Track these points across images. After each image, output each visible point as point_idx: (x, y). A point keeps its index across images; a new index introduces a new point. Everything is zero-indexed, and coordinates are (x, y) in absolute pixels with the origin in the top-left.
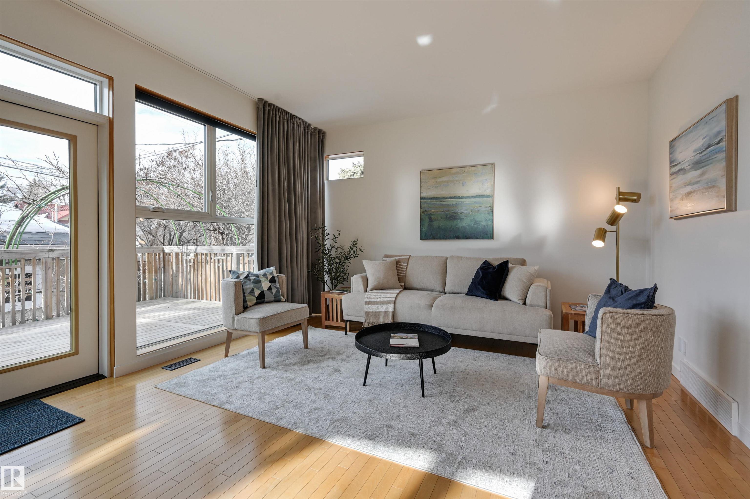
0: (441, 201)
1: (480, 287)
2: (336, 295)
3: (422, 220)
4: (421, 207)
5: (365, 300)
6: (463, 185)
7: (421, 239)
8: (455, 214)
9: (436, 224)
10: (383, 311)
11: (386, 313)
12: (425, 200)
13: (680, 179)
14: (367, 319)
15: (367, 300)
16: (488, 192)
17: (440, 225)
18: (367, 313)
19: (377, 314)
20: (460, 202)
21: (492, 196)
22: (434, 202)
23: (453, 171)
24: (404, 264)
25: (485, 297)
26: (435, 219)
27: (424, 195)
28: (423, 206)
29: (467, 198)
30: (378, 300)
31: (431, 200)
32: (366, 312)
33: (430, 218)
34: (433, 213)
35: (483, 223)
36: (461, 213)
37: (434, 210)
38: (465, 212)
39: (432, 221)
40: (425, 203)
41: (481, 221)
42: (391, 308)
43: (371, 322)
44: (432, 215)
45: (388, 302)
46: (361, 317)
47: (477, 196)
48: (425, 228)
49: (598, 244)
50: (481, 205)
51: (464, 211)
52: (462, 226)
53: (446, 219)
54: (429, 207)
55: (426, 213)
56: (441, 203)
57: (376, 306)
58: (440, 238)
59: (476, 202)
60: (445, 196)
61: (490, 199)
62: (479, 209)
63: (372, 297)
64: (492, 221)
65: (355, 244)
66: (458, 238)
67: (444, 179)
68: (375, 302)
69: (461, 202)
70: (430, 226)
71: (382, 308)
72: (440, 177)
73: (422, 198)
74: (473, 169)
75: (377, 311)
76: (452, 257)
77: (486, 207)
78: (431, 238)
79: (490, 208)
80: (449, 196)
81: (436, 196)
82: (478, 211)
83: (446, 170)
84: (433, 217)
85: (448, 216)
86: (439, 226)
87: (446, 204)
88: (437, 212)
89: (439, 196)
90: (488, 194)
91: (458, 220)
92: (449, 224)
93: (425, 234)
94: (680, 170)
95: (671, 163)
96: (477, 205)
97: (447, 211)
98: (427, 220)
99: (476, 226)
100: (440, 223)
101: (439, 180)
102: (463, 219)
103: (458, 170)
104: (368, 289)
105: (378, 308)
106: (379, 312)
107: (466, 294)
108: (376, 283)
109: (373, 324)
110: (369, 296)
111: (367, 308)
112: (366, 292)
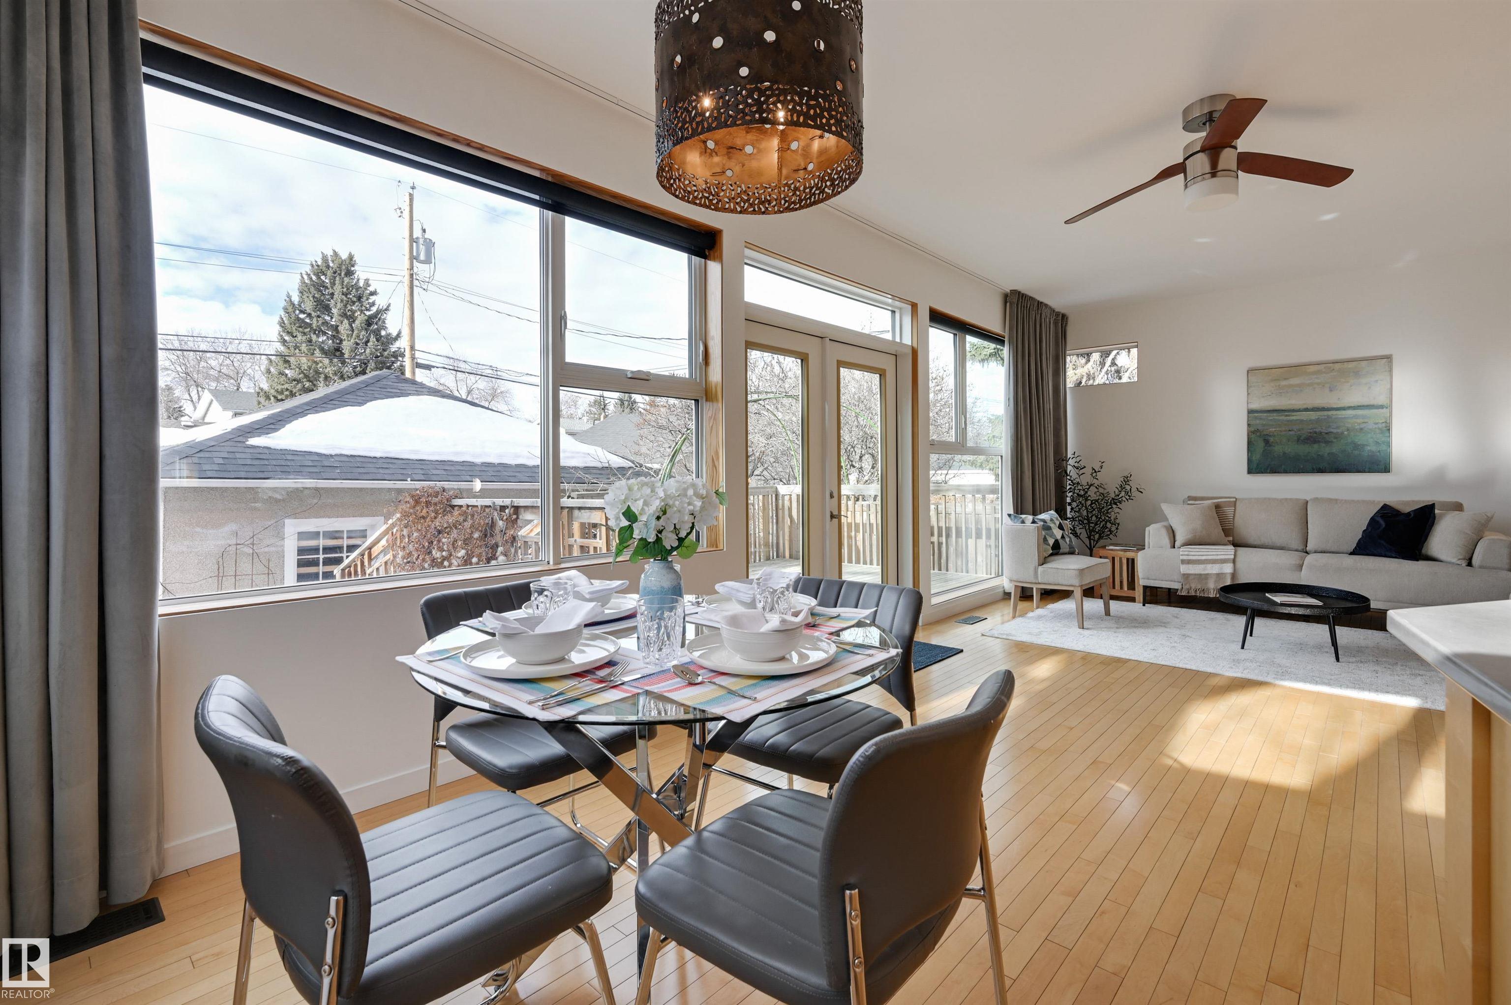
0: (1287, 416)
1: (1382, 542)
2: (1119, 552)
3: (1250, 443)
4: (1249, 425)
5: (1181, 558)
6: (1331, 391)
7: (1250, 472)
8: (1315, 435)
9: (1278, 449)
10: (1215, 572)
11: (1219, 576)
14: (1185, 585)
15: (1185, 558)
16: (1381, 400)
17: (1287, 452)
18: (1186, 576)
19: (1201, 578)
20: (1325, 416)
21: (1388, 406)
22: (1275, 416)
23: (1312, 369)
24: (1229, 511)
25: (1394, 555)
26: (1277, 443)
27: (1255, 406)
28: (1252, 423)
30: (1204, 558)
31: (1268, 414)
32: (1184, 575)
33: (1267, 442)
34: (1271, 434)
35: (1372, 448)
36: (1326, 433)
37: (1274, 429)
38: (1335, 431)
39: (1270, 446)
40: (1256, 418)
41: (1367, 445)
42: (1228, 569)
43: (1193, 587)
44: (1270, 436)
45: (1224, 561)
46: (1171, 581)
47: (1358, 406)
48: (1257, 457)
50: (1366, 420)
51: (1332, 430)
52: (1329, 454)
53: (1298, 442)
54: (1264, 425)
55: (1258, 434)
57: (1202, 566)
59: (1356, 417)
60: (1297, 407)
61: (1384, 410)
62: (1362, 426)
64: (1389, 444)
65: (1126, 480)
66: (1321, 471)
67: (1294, 381)
68: (1199, 560)
71: (1213, 569)
72: (1285, 379)
73: (1250, 412)
74: (1351, 365)
75: (1203, 572)
76: (1316, 500)
78: (1268, 471)
79: (1384, 425)
80: (1305, 406)
81: (1278, 408)
82: (1361, 429)
83: (1297, 368)
84: (1272, 439)
85: (1302, 438)
86: (1284, 453)
87: (1297, 420)
88: (1281, 431)
89: (1283, 408)
90: (1380, 404)
91: (1321, 444)
97: (1300, 431)
98: (1261, 444)
99: (1356, 452)
101: (1285, 383)
102: (1332, 442)
103: (1322, 367)
104: (1177, 544)
105: (1204, 570)
106: (1208, 574)
107: (1351, 554)
108: (1190, 536)
109: (1196, 591)
110: (1186, 553)
111: (1185, 569)
112: (1173, 548)
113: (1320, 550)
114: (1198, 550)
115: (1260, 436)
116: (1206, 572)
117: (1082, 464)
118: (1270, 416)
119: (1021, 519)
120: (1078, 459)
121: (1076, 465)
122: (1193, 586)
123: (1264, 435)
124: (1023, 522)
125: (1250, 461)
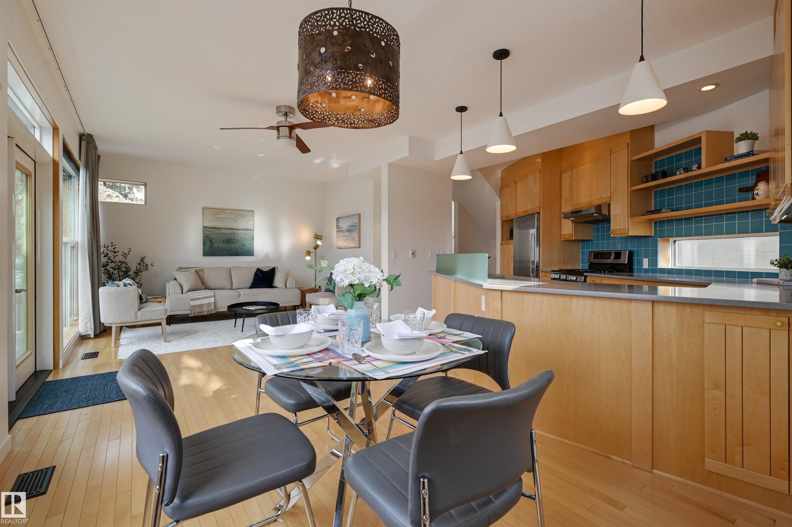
0: (219, 231)
1: (262, 282)
2: (153, 299)
3: (204, 242)
4: (204, 233)
5: (191, 298)
6: (235, 222)
7: (204, 255)
9: (216, 245)
10: (206, 303)
11: (209, 304)
12: (207, 229)
13: (341, 234)
14: (193, 311)
16: (251, 227)
18: (194, 307)
19: (201, 306)
22: (214, 230)
23: (229, 211)
24: (201, 273)
27: (206, 225)
28: (205, 232)
30: (201, 296)
32: (192, 306)
33: (211, 242)
35: (248, 246)
36: (234, 239)
38: (236, 238)
39: (212, 243)
40: (207, 230)
42: (212, 300)
44: (212, 239)
45: (210, 297)
46: (185, 310)
47: (244, 229)
48: (207, 248)
49: (308, 258)
50: (246, 235)
55: (208, 238)
56: (220, 231)
57: (201, 301)
58: (219, 255)
59: (243, 233)
60: (223, 227)
61: (252, 231)
62: (245, 237)
63: (195, 295)
64: (253, 245)
65: (143, 259)
66: (231, 255)
67: (222, 216)
68: (199, 298)
69: (234, 232)
70: (211, 247)
71: (206, 301)
72: (219, 214)
73: (204, 227)
74: (242, 212)
75: (202, 304)
76: (234, 267)
77: (250, 237)
78: (212, 255)
79: (252, 237)
80: (226, 227)
81: (215, 227)
82: (245, 238)
83: (222, 210)
84: (213, 241)
85: (225, 241)
88: (217, 237)
90: (250, 229)
93: (207, 252)
94: (341, 231)
95: (337, 227)
96: (244, 235)
98: (208, 243)
99: (243, 248)
100: (219, 245)
101: (218, 216)
102: (235, 243)
103: (232, 211)
104: (184, 291)
105: (202, 302)
106: (203, 304)
107: (249, 288)
108: (190, 287)
109: (198, 313)
110: (192, 295)
111: (192, 303)
112: (183, 293)
113: (237, 288)
114: (197, 293)
115: (208, 239)
116: (203, 303)
117: (116, 250)
118: (213, 230)
119: (117, 285)
120: (114, 247)
121: (113, 250)
122: (197, 311)
123: (210, 239)
124: (118, 286)
125: (204, 250)
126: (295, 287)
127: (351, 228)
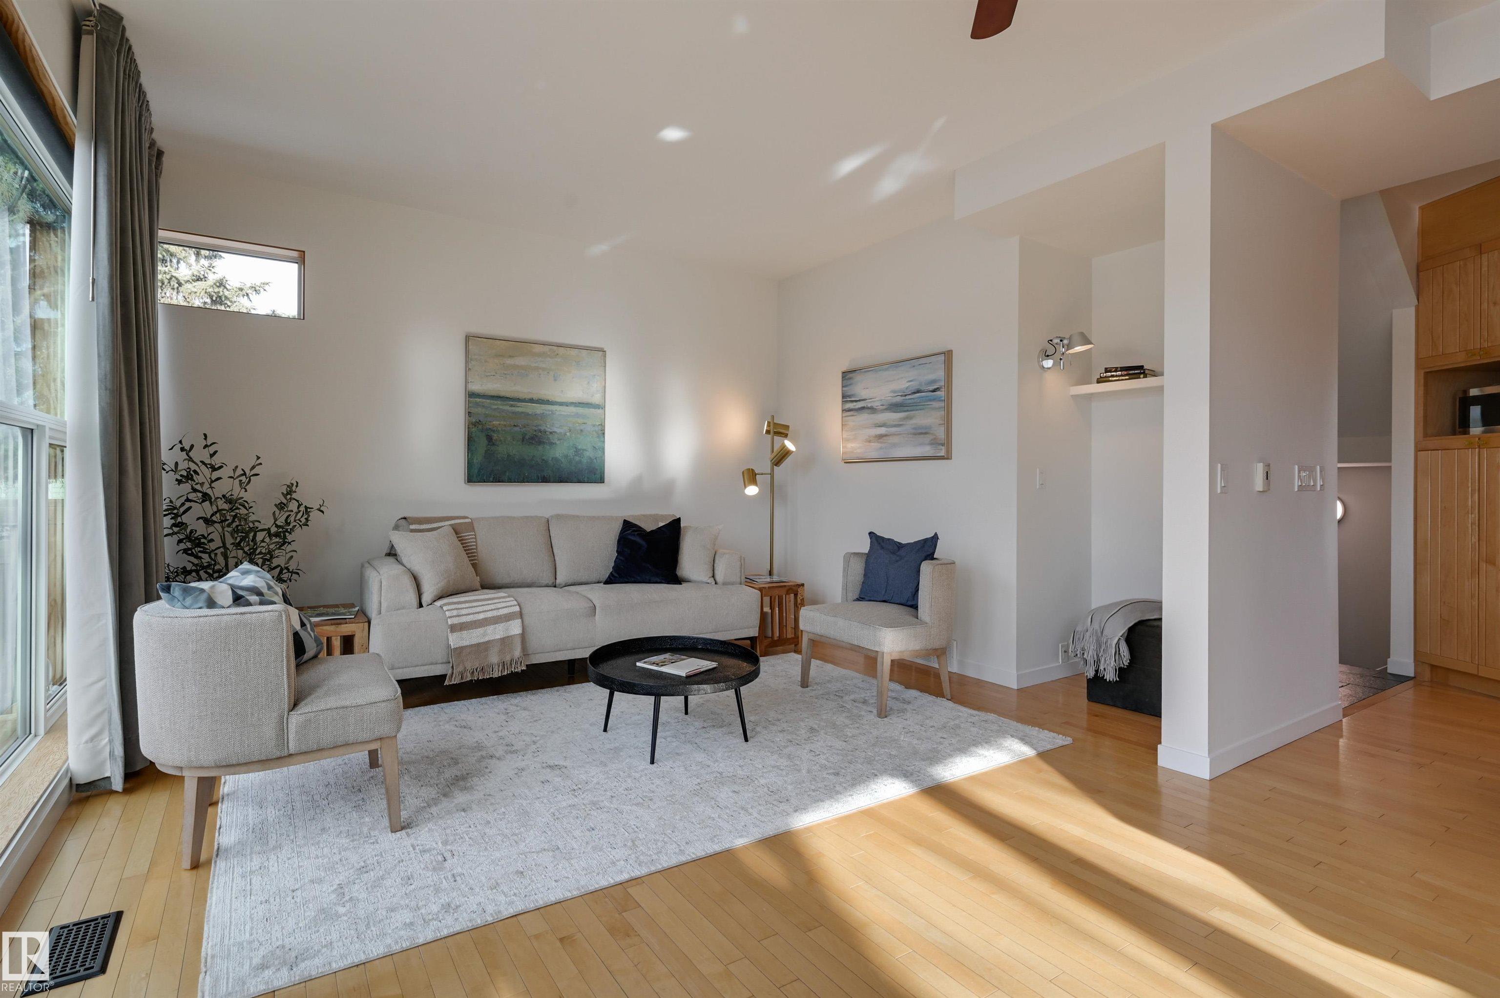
0: (512, 406)
3: (471, 441)
5: (450, 622)
6: (555, 380)
8: (540, 434)
9: (502, 450)
10: (498, 637)
11: (505, 641)
12: (478, 400)
14: (458, 665)
15: (456, 621)
16: (596, 399)
17: (511, 454)
18: (459, 651)
19: (482, 648)
20: (549, 410)
21: (601, 407)
23: (538, 349)
24: (468, 535)
26: (501, 440)
27: (476, 387)
28: (473, 410)
29: (561, 404)
30: (481, 616)
31: (492, 401)
32: (455, 649)
33: (489, 438)
34: (495, 429)
35: (589, 453)
36: (551, 433)
37: (498, 423)
38: (558, 431)
39: (494, 444)
40: (477, 405)
41: (585, 450)
42: (515, 628)
43: (469, 668)
44: (494, 431)
45: (508, 618)
46: (432, 664)
47: (579, 403)
48: (478, 459)
49: (752, 490)
50: (585, 421)
51: (555, 430)
52: (553, 458)
53: (523, 441)
54: (486, 416)
55: (480, 427)
56: (513, 408)
57: (480, 631)
58: (510, 481)
59: (577, 415)
60: (521, 396)
62: (582, 428)
63: (464, 612)
64: (603, 450)
65: (290, 491)
66: (545, 480)
67: (520, 361)
68: (475, 622)
69: (552, 411)
70: (489, 455)
71: (496, 633)
72: (510, 357)
73: (471, 395)
74: (574, 352)
75: (482, 640)
76: (558, 517)
77: (594, 426)
78: (491, 479)
80: (530, 397)
81: (502, 394)
82: (581, 431)
83: (521, 346)
84: (495, 436)
85: (527, 437)
86: (509, 456)
87: (522, 413)
88: (505, 426)
89: (508, 395)
90: (597, 403)
91: (545, 446)
92: (528, 452)
93: (479, 471)
94: (863, 408)
95: (844, 397)
96: (580, 421)
97: (525, 427)
99: (577, 458)
100: (508, 448)
101: (509, 361)
102: (556, 443)
103: (547, 348)
104: (426, 598)
105: (484, 635)
106: (488, 642)
107: (607, 582)
108: (442, 584)
109: (473, 672)
110: (455, 613)
111: (456, 640)
112: (421, 606)
113: (570, 582)
114: (467, 605)
115: (482, 431)
116: (487, 639)
117: (217, 461)
118: (494, 404)
120: (212, 449)
121: (208, 461)
122: (469, 666)
123: (487, 429)
125: (470, 465)
126: (738, 580)
127: (907, 397)
